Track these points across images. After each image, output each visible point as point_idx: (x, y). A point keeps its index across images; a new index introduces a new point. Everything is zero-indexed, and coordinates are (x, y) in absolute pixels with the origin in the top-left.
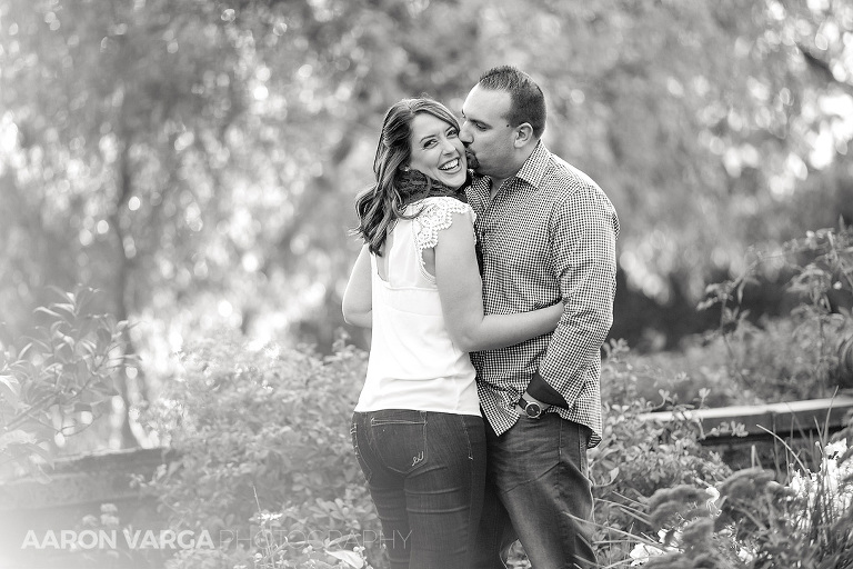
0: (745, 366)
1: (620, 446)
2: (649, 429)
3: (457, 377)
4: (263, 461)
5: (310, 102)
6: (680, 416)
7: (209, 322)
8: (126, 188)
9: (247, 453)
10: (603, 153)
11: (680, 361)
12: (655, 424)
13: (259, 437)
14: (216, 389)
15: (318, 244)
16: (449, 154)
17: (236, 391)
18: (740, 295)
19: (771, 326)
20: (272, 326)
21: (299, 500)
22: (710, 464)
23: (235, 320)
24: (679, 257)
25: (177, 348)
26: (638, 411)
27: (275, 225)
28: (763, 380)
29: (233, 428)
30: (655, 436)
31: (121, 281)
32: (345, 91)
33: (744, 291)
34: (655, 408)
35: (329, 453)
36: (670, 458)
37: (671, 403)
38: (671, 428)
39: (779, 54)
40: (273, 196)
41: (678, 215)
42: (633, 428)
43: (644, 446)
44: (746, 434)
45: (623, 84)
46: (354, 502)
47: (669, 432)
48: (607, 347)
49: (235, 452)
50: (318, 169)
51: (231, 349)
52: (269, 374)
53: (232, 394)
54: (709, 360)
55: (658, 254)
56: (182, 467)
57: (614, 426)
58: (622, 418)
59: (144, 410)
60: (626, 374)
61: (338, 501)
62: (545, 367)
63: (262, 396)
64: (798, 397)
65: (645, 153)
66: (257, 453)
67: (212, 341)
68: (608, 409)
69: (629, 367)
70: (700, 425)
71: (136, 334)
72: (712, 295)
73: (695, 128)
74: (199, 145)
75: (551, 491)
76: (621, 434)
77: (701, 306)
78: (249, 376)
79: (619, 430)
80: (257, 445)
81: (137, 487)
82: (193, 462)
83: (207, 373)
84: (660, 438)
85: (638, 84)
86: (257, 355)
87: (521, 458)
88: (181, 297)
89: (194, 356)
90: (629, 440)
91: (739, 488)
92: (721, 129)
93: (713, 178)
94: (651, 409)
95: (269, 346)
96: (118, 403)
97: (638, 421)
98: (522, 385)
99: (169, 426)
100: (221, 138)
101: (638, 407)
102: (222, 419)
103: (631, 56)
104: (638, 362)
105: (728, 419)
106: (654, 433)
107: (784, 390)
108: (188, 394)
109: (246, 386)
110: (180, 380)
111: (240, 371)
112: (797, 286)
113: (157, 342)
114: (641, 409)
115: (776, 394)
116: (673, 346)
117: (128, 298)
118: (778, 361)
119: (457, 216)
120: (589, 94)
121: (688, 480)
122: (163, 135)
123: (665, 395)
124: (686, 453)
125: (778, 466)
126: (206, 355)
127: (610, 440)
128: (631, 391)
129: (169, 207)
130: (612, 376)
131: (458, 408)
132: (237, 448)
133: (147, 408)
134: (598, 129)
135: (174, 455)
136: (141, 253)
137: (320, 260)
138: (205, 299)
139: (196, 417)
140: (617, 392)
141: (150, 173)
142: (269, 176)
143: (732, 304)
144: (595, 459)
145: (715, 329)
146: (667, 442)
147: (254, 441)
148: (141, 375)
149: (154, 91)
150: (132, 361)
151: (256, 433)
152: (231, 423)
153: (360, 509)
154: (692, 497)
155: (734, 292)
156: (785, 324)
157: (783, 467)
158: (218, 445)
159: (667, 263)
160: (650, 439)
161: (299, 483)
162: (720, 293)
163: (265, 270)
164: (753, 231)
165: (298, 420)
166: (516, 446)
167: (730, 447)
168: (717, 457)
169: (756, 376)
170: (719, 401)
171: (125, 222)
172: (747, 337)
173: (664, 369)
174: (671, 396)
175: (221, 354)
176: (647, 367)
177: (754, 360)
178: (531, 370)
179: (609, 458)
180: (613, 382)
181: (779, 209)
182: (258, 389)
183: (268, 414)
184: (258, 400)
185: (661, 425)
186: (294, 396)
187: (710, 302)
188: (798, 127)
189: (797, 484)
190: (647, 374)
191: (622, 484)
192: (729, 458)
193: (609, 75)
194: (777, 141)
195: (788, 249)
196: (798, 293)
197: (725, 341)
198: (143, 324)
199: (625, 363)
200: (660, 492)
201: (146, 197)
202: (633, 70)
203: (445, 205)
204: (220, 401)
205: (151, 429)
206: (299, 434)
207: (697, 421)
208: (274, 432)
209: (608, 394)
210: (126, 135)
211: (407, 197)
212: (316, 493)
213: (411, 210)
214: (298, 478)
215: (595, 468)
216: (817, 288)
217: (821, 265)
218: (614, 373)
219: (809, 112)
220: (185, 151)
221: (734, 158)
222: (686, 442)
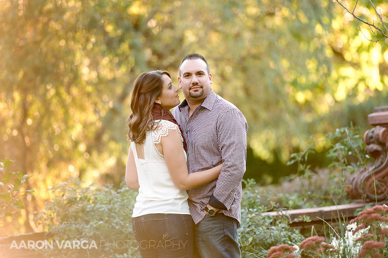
0: (309, 190)
1: (253, 227)
2: (266, 219)
3: (180, 199)
4: (91, 237)
5: (106, 74)
6: (280, 213)
7: (64, 174)
8: (25, 115)
9: (83, 234)
10: (241, 94)
11: (279, 188)
12: (269, 217)
13: (88, 226)
14: (68, 205)
15: (113, 139)
17: (78, 206)
18: (306, 158)
19: (320, 172)
20: (92, 176)
21: (107, 254)
22: (294, 235)
23: (76, 174)
24: (277, 141)
25: (50, 187)
26: (261, 211)
27: (92, 130)
28: (318, 196)
29: (77, 223)
30: (269, 222)
31: (24, 156)
32: (123, 70)
33: (308, 156)
34: (269, 210)
35: (122, 233)
36: (276, 232)
37: (276, 207)
38: (276, 219)
39: (320, 50)
40: (92, 117)
41: (275, 123)
42: (259, 219)
43: (264, 227)
44: (310, 221)
45: (250, 63)
46: (132, 255)
47: (275, 220)
48: (246, 182)
49: (78, 233)
50: (111, 105)
51: (75, 186)
52: (92, 198)
53: (76, 207)
54: (290, 189)
55: (267, 141)
56: (54, 240)
57: (250, 218)
58: (254, 215)
59: (35, 215)
60: (255, 195)
61: (125, 254)
62: (216, 192)
63: (89, 208)
64: (333, 204)
65: (261, 95)
66: (88, 234)
67: (67, 183)
68: (247, 211)
69: (257, 191)
70: (289, 217)
71: (31, 181)
72: (294, 158)
73: (283, 83)
74: (58, 94)
75: (221, 248)
76: (253, 222)
77: (289, 163)
78: (84, 198)
79: (252, 220)
80: (88, 230)
81: (34, 250)
82: (59, 238)
83: (65, 198)
84: (271, 223)
85: (257, 63)
86: (87, 189)
87: (207, 234)
88: (50, 164)
89: (58, 190)
90: (257, 224)
91: (308, 245)
92: (295, 83)
93: (292, 106)
94: (267, 210)
95: (92, 185)
96: (23, 212)
97: (261, 216)
98: (206, 201)
99: (48, 222)
100: (68, 92)
101: (261, 209)
102: (72, 218)
103: (254, 51)
104: (259, 190)
105: (302, 214)
106: (268, 221)
107: (327, 200)
108: (56, 207)
109: (82, 203)
110: (52, 201)
111: (79, 196)
113: (41, 184)
114: (262, 210)
115: (324, 203)
116: (276, 182)
117: (27, 164)
118: (324, 188)
119: (171, 131)
120: (235, 68)
121: (284, 242)
122: (41, 91)
123: (273, 204)
124: (283, 230)
125: (325, 235)
126: (64, 190)
127: (248, 225)
128: (257, 202)
130: (248, 196)
131: (181, 211)
132: (79, 232)
133: (37, 214)
134: (239, 84)
135: (50, 235)
136: (33, 144)
137: (113, 145)
138: (62, 164)
139: (60, 217)
140: (251, 203)
141: (35, 110)
142: (91, 109)
143: (303, 162)
144: (242, 234)
145: (295, 173)
146: (275, 225)
147: (87, 228)
148: (34, 198)
149: (37, 70)
150: (30, 193)
151: (87, 225)
152: (76, 220)
154: (287, 250)
155: (303, 157)
156: (326, 171)
157: (328, 235)
158: (70, 230)
159: (272, 144)
160: (267, 224)
162: (297, 157)
163: (89, 151)
164: (310, 130)
165: (107, 218)
166: (204, 228)
167: (302, 226)
168: (297, 232)
169: (314, 195)
170: (296, 207)
171: (25, 130)
172: (310, 177)
173: (271, 192)
174: (276, 204)
175: (71, 189)
176: (265, 191)
177: (313, 188)
178: (210, 194)
179: (248, 233)
180: (249, 198)
181: (322, 119)
182: (88, 205)
183: (92, 216)
184: (88, 210)
185: (272, 217)
186: (105, 208)
187: (293, 162)
188: (330, 81)
189: (335, 243)
190: (265, 194)
191: (254, 244)
192: (303, 232)
193: (243, 59)
194: (319, 88)
195: (327, 137)
196: (331, 158)
197: (300, 179)
198: (34, 176)
199: (255, 190)
200: (273, 248)
201: (34, 119)
202: (256, 57)
203: (166, 125)
204: (70, 210)
205: (39, 224)
206: (107, 225)
207: (288, 215)
208: (95, 224)
209: (247, 204)
210: (25, 91)
212: (115, 251)
215: (242, 238)
216: (341, 155)
217: (343, 144)
218: (250, 194)
219: (334, 75)
220: (52, 98)
221: (301, 97)
222: (283, 225)
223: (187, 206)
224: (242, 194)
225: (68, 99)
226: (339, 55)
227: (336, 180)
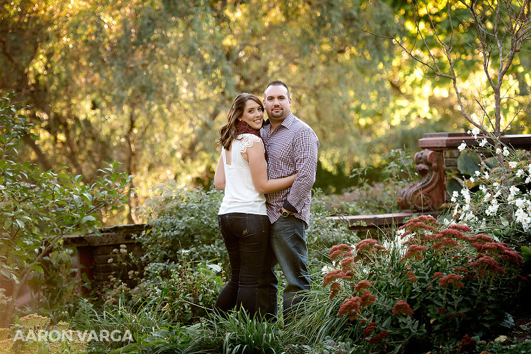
0: (366, 200)
1: (318, 229)
2: (329, 222)
3: (259, 201)
4: (183, 230)
5: (202, 95)
6: (341, 218)
7: (162, 177)
8: (132, 126)
9: (177, 227)
10: (314, 118)
11: (341, 197)
12: (332, 221)
13: (181, 221)
14: (165, 202)
15: (204, 149)
16: (258, 117)
17: (173, 203)
18: (365, 173)
19: (376, 185)
20: (186, 179)
21: (196, 245)
22: (353, 237)
23: (172, 177)
24: (340, 158)
25: (150, 187)
28: (373, 205)
29: (171, 218)
31: (129, 160)
32: (217, 91)
33: (367, 172)
35: (209, 227)
36: (337, 234)
37: (338, 213)
38: (338, 222)
39: (381, 82)
40: (188, 130)
41: (340, 143)
42: (324, 222)
43: (327, 229)
44: (366, 225)
45: (322, 91)
46: (218, 246)
47: (337, 224)
48: (314, 190)
51: (171, 187)
52: (186, 197)
53: (171, 205)
54: (351, 198)
56: (151, 232)
57: (316, 221)
58: (319, 218)
59: (137, 209)
60: (321, 201)
61: (212, 245)
62: (289, 198)
64: (386, 213)
65: (330, 117)
66: (180, 227)
67: (164, 184)
68: (314, 214)
69: (323, 199)
70: (349, 222)
71: (134, 181)
72: (355, 172)
73: (349, 109)
74: (160, 110)
75: (291, 245)
76: (319, 224)
77: (351, 177)
78: (178, 198)
80: (181, 224)
81: (134, 239)
82: (156, 230)
83: (162, 196)
84: (334, 226)
85: (329, 92)
86: (182, 190)
87: (280, 232)
88: (151, 167)
89: (157, 189)
90: (322, 226)
91: (363, 246)
92: (358, 110)
93: (356, 130)
94: (331, 215)
95: (185, 187)
96: (127, 207)
97: (326, 219)
98: (280, 204)
99: (147, 216)
100: (169, 108)
101: (325, 214)
102: (167, 214)
103: (326, 81)
104: (325, 198)
105: (360, 220)
106: (331, 224)
107: (380, 209)
108: (154, 204)
109: (177, 201)
110: (152, 199)
111: (175, 196)
112: (387, 171)
113: (142, 184)
114: (327, 215)
115: (378, 211)
116: (338, 192)
117: (132, 167)
118: (378, 199)
119: (255, 143)
120: (309, 95)
121: (344, 242)
122: (146, 106)
123: (336, 210)
124: (344, 232)
125: (378, 238)
126: (161, 190)
127: (314, 226)
128: (323, 208)
129: (148, 133)
131: (260, 212)
132: (173, 225)
134: (312, 108)
135: (148, 227)
136: (137, 150)
137: (204, 155)
138: (162, 168)
139: (157, 213)
140: (318, 208)
141: (140, 122)
142: (187, 123)
143: (362, 176)
144: (309, 233)
145: (356, 185)
146: (336, 228)
147: (179, 223)
148: (136, 196)
149: (143, 89)
150: (133, 190)
152: (171, 216)
153: (221, 249)
154: (346, 249)
155: (363, 172)
156: (381, 185)
157: (381, 240)
158: (166, 224)
160: (330, 226)
161: (197, 239)
162: (358, 172)
163: (184, 159)
164: (369, 149)
165: (197, 215)
166: (278, 227)
167: (359, 230)
168: (355, 234)
169: (370, 204)
170: (355, 214)
171: (131, 139)
172: (368, 189)
173: (335, 200)
174: (338, 210)
175: (168, 189)
176: (329, 199)
177: (369, 198)
178: (285, 199)
179: (314, 233)
180: (316, 204)
181: (379, 141)
182: (181, 203)
183: (185, 212)
184: (181, 207)
185: (334, 221)
186: (196, 206)
187: (354, 175)
188: (387, 111)
189: (386, 245)
190: (329, 202)
191: (319, 243)
192: (359, 235)
193: (316, 88)
194: (379, 115)
195: (383, 156)
196: (387, 173)
197: (359, 190)
198: (136, 177)
199: (321, 197)
200: (334, 246)
201: (140, 129)
202: (327, 86)
204: (167, 207)
205: (139, 217)
206: (197, 220)
207: (348, 220)
208: (187, 219)
209: (315, 209)
210: (133, 105)
211: (238, 132)
212: (204, 242)
213: (240, 137)
214: (196, 237)
215: (309, 237)
216: (394, 171)
217: (396, 163)
218: (317, 201)
219: (392, 105)
220: (155, 112)
221: (363, 122)
222: (344, 228)
223: (264, 207)
224: (311, 200)
225: (169, 114)
226: (396, 87)
227: (389, 192)
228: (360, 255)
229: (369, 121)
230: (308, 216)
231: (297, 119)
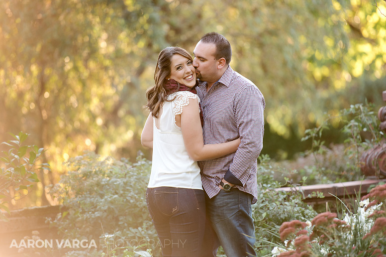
0: (323, 166)
1: (267, 203)
2: (280, 195)
3: (191, 172)
4: (105, 211)
5: (126, 48)
6: (294, 189)
7: (81, 148)
8: (43, 88)
9: (98, 207)
10: (259, 71)
11: (294, 164)
12: (282, 193)
13: (103, 200)
14: (84, 178)
15: (130, 113)
17: (93, 179)
18: (320, 134)
19: (335, 148)
20: (109, 149)
21: (121, 228)
22: (308, 211)
23: (93, 147)
24: (293, 117)
25: (66, 160)
26: (275, 187)
27: (110, 104)
28: (332, 172)
29: (91, 196)
30: (282, 198)
31: (40, 130)
32: (142, 44)
33: (322, 132)
34: (283, 185)
35: (136, 206)
36: (289, 208)
37: (289, 183)
38: (290, 194)
39: (338, 25)
40: (110, 91)
41: (293, 99)
42: (273, 195)
43: (277, 203)
44: (324, 197)
45: (268, 40)
46: (147, 229)
47: (289, 196)
48: (260, 158)
49: (93, 207)
50: (128, 79)
51: (90, 160)
52: (108, 172)
53: (91, 181)
54: (307, 164)
55: (284, 116)
56: (69, 214)
57: (264, 194)
58: (267, 190)
59: (51, 188)
60: (269, 170)
61: (140, 228)
63: (104, 182)
64: (347, 180)
65: (278, 71)
66: (102, 208)
67: (82, 157)
68: (261, 186)
69: (271, 167)
70: (303, 193)
71: (47, 154)
72: (308, 134)
73: (300, 59)
74: (76, 68)
75: (235, 223)
76: (267, 197)
77: (303, 139)
78: (99, 172)
79: (266, 196)
80: (103, 204)
81: (48, 223)
82: (73, 212)
83: (80, 171)
84: (285, 199)
85: (274, 40)
86: (102, 163)
87: (222, 209)
88: (68, 137)
89: (74, 164)
90: (271, 200)
91: (320, 221)
92: (312, 59)
93: (308, 81)
94: (281, 186)
95: (107, 159)
96: (40, 185)
97: (275, 191)
98: (221, 176)
99: (63, 196)
100: (86, 66)
101: (274, 185)
102: (86, 192)
103: (271, 27)
104: (276, 165)
105: (315, 190)
106: (282, 197)
107: (341, 177)
108: (71, 181)
109: (97, 177)
110: (67, 175)
111: (94, 170)
112: (346, 130)
113: (57, 158)
114: (276, 186)
115: (337, 179)
116: (290, 158)
117: (44, 138)
118: (339, 164)
119: (191, 100)
120: (252, 44)
121: (298, 218)
122: (59, 63)
123: (287, 180)
124: (297, 205)
125: (338, 211)
126: (79, 163)
127: (262, 200)
128: (272, 178)
129: (62, 96)
130: (263, 171)
131: (192, 186)
132: (93, 205)
133: (53, 187)
134: (256, 60)
135: (65, 208)
136: (49, 117)
137: (131, 120)
138: (79, 138)
139: (75, 191)
140: (265, 178)
141: (53, 81)
142: (108, 82)
143: (317, 138)
144: (255, 209)
145: (310, 149)
146: (288, 201)
147: (101, 202)
148: (50, 172)
149: (55, 43)
150: (46, 166)
151: (102, 198)
152: (90, 194)
153: (150, 232)
154: (299, 225)
155: (318, 133)
156: (341, 147)
157: (341, 212)
158: (85, 204)
159: (288, 120)
160: (280, 200)
161: (122, 221)
162: (311, 133)
163: (106, 125)
164: (327, 106)
165: (122, 192)
166: (219, 203)
167: (316, 202)
168: (311, 207)
169: (328, 171)
170: (311, 182)
171: (42, 104)
172: (324, 153)
173: (286, 168)
174: (289, 180)
175: (86, 163)
176: (279, 167)
177: (327, 164)
178: (226, 169)
179: (262, 208)
180: (263, 174)
181: (338, 95)
182: (103, 178)
183: (107, 190)
184: (103, 183)
185: (285, 193)
186: (119, 181)
187: (307, 138)
188: (347, 58)
189: (347, 219)
190: (279, 170)
191: (268, 220)
192: (316, 208)
193: (261, 35)
194: (337, 64)
195: (342, 113)
196: (347, 133)
197: (314, 155)
198: (51, 149)
199: (268, 165)
200: (285, 223)
201: (52, 92)
202: (272, 33)
203: (186, 95)
204: (85, 184)
205: (54, 197)
206: (122, 199)
207: (302, 191)
208: (110, 198)
209: (261, 179)
210: (42, 64)
211: (169, 91)
212: (129, 225)
213: (170, 97)
214: (121, 218)
215: (256, 213)
216: (356, 131)
217: (357, 120)
218: (264, 170)
219: (351, 51)
220: (69, 71)
221: (319, 73)
222: (297, 201)
224: (258, 170)
225: (85, 74)
226: (356, 30)
227: (351, 156)
228: (316, 233)
229: (325, 71)
230: (254, 188)
231: (238, 74)
